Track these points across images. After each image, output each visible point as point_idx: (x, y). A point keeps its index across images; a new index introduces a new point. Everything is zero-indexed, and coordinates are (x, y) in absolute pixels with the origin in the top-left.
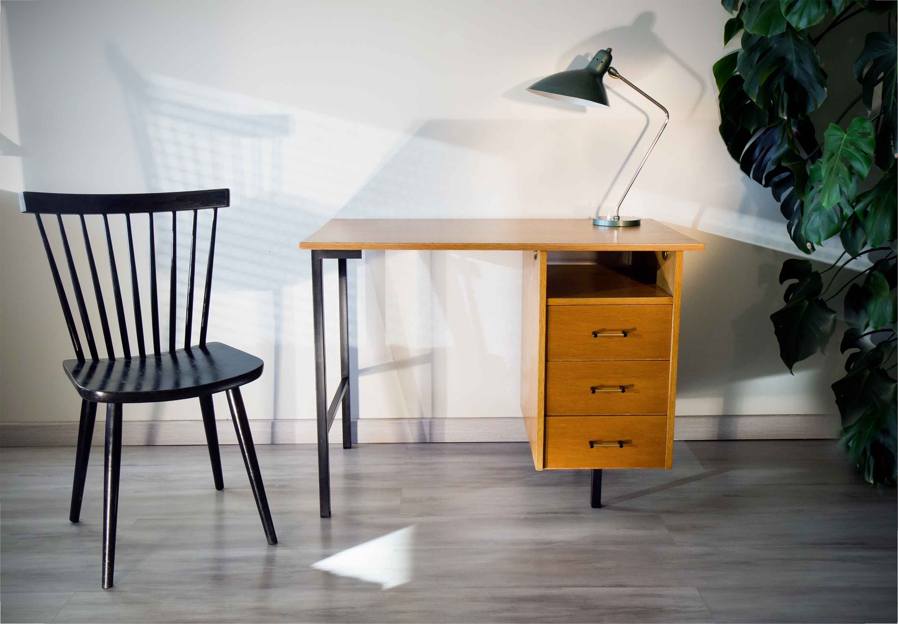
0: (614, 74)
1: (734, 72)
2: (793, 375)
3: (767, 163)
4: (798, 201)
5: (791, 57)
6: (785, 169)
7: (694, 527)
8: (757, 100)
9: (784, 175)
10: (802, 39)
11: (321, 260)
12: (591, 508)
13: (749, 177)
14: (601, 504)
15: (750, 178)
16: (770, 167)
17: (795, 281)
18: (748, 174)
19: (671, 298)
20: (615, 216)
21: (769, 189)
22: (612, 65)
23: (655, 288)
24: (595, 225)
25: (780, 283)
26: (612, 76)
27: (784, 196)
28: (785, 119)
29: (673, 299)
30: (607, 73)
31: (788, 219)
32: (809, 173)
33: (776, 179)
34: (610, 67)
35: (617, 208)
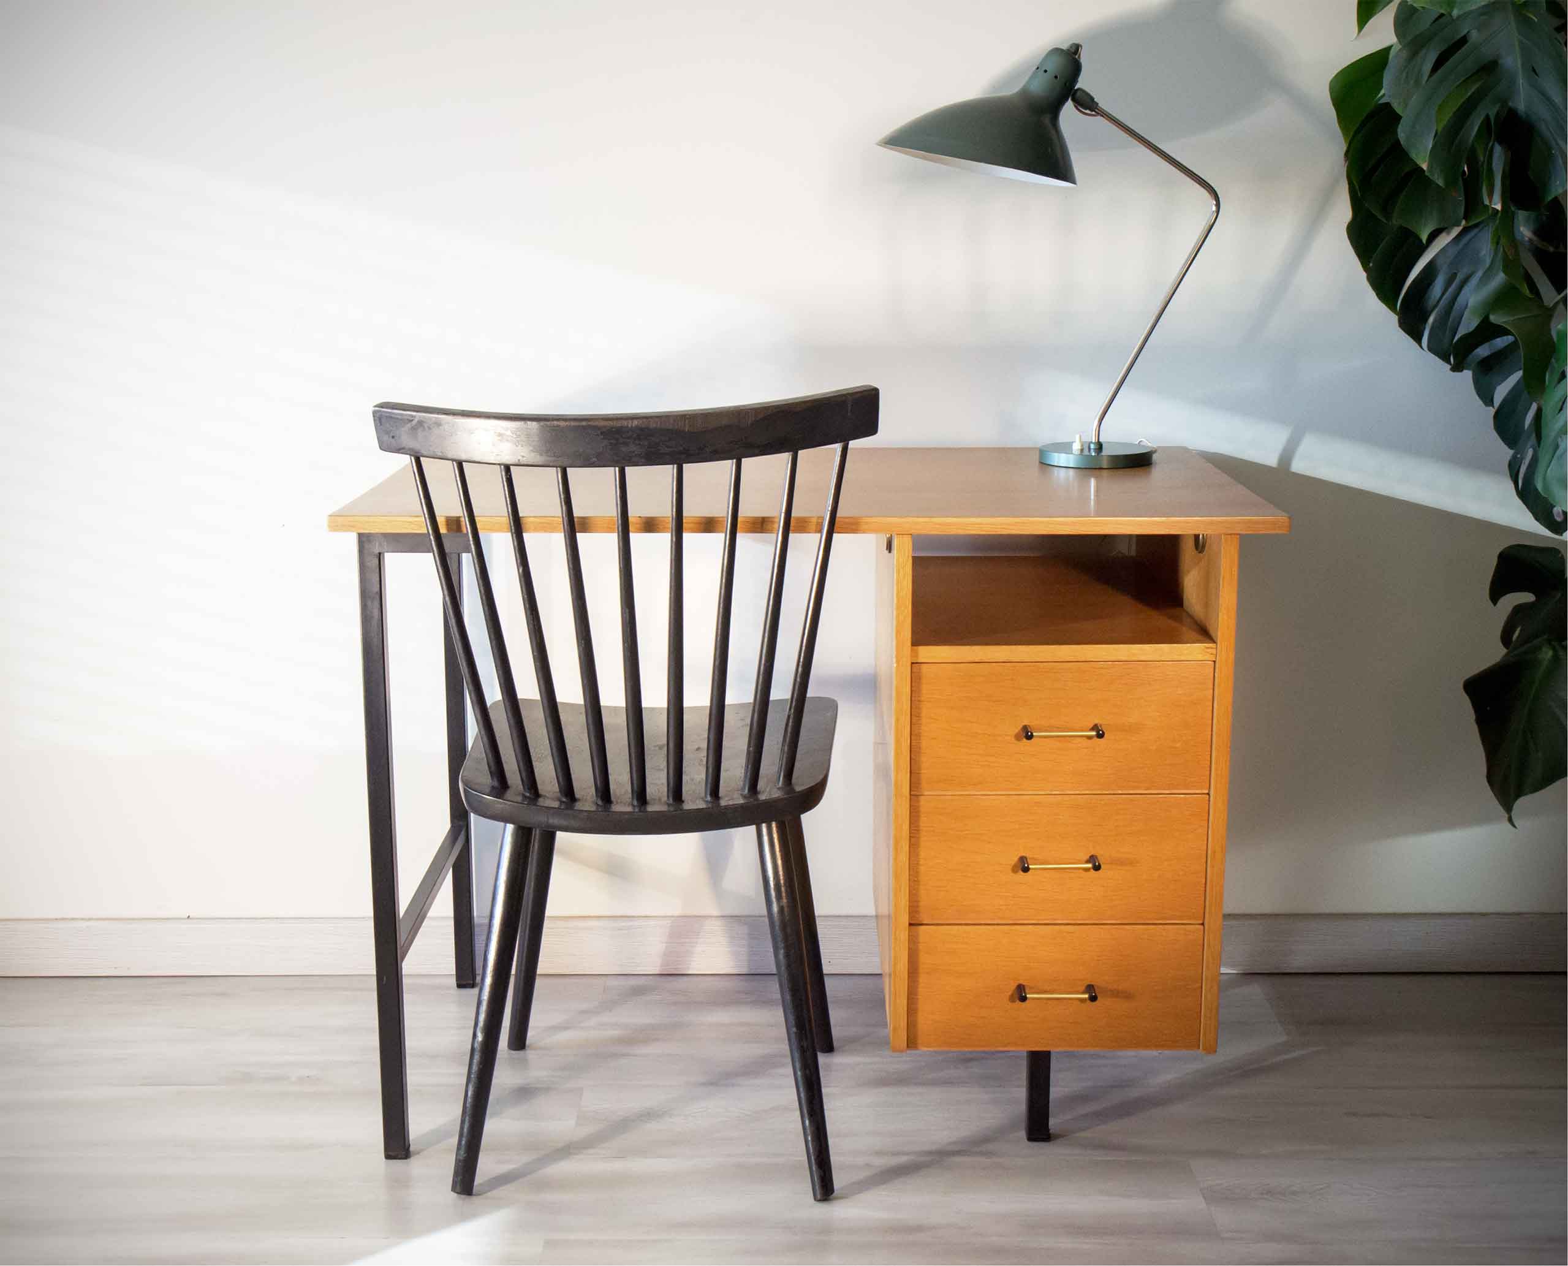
0: (1087, 104)
1: (1379, 95)
2: (1514, 826)
3: (1464, 313)
4: (1534, 406)
5: (1512, 61)
6: (1501, 331)
7: (1269, 1192)
8: (1430, 166)
9: (1501, 342)
10: (1536, 20)
11: (380, 556)
12: (1026, 1140)
13: (1418, 347)
14: (1051, 1131)
15: (1423, 349)
16: (1468, 324)
17: (1527, 597)
18: (1418, 338)
19: (1211, 645)
20: (1091, 442)
21: (1467, 375)
22: (1082, 83)
23: (1177, 619)
24: (1045, 465)
25: (1493, 602)
26: (1083, 110)
27: (1501, 392)
28: (1498, 210)
29: (1216, 648)
30: (1069, 105)
31: (1510, 447)
32: (1555, 339)
33: (1483, 351)
34: (1076, 88)
35: (1096, 423)
